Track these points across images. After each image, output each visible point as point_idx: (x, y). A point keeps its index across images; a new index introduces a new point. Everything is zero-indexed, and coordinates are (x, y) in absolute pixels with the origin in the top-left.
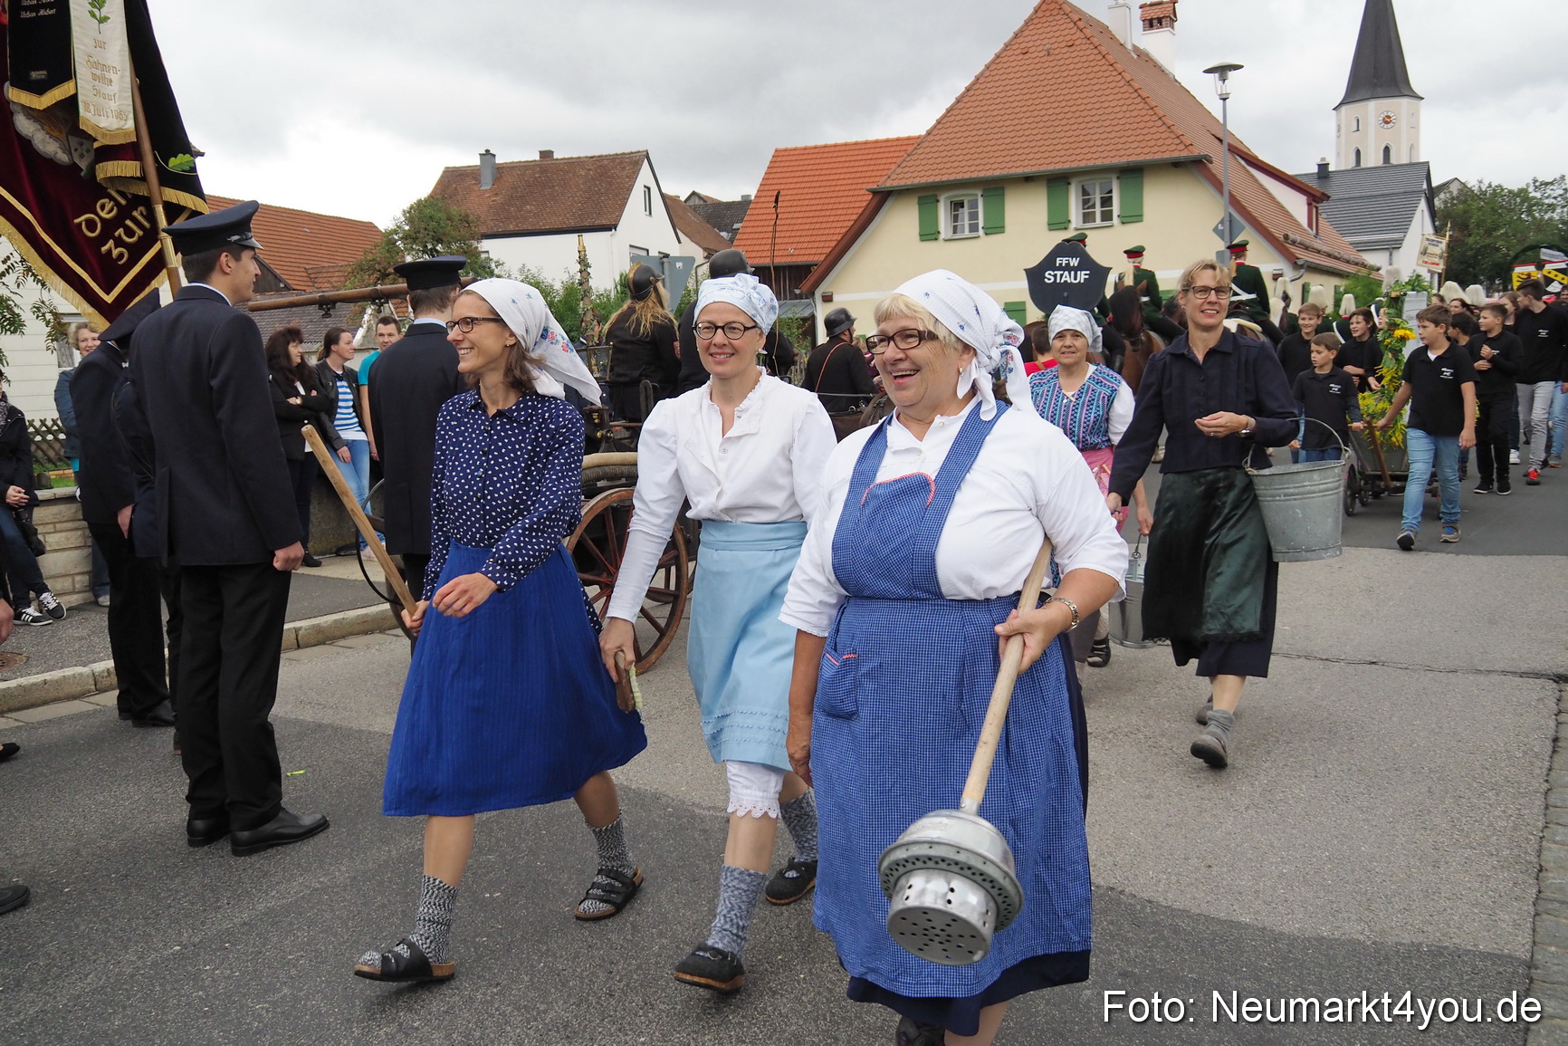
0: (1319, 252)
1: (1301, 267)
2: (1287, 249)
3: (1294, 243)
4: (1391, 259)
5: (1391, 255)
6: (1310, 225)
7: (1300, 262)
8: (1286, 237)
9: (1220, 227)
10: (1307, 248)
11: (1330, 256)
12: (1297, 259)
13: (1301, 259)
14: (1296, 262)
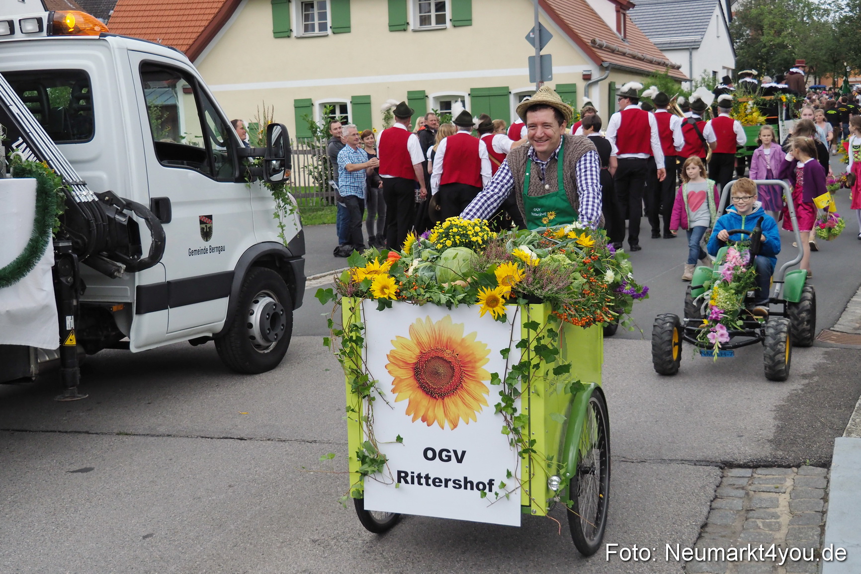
0: (624, 54)
1: (606, 68)
2: (595, 53)
3: (602, 47)
4: (691, 58)
5: (691, 54)
6: (618, 30)
7: (605, 65)
8: (595, 42)
9: (531, 35)
10: (613, 51)
11: (634, 57)
12: (603, 61)
13: (606, 61)
14: (601, 65)
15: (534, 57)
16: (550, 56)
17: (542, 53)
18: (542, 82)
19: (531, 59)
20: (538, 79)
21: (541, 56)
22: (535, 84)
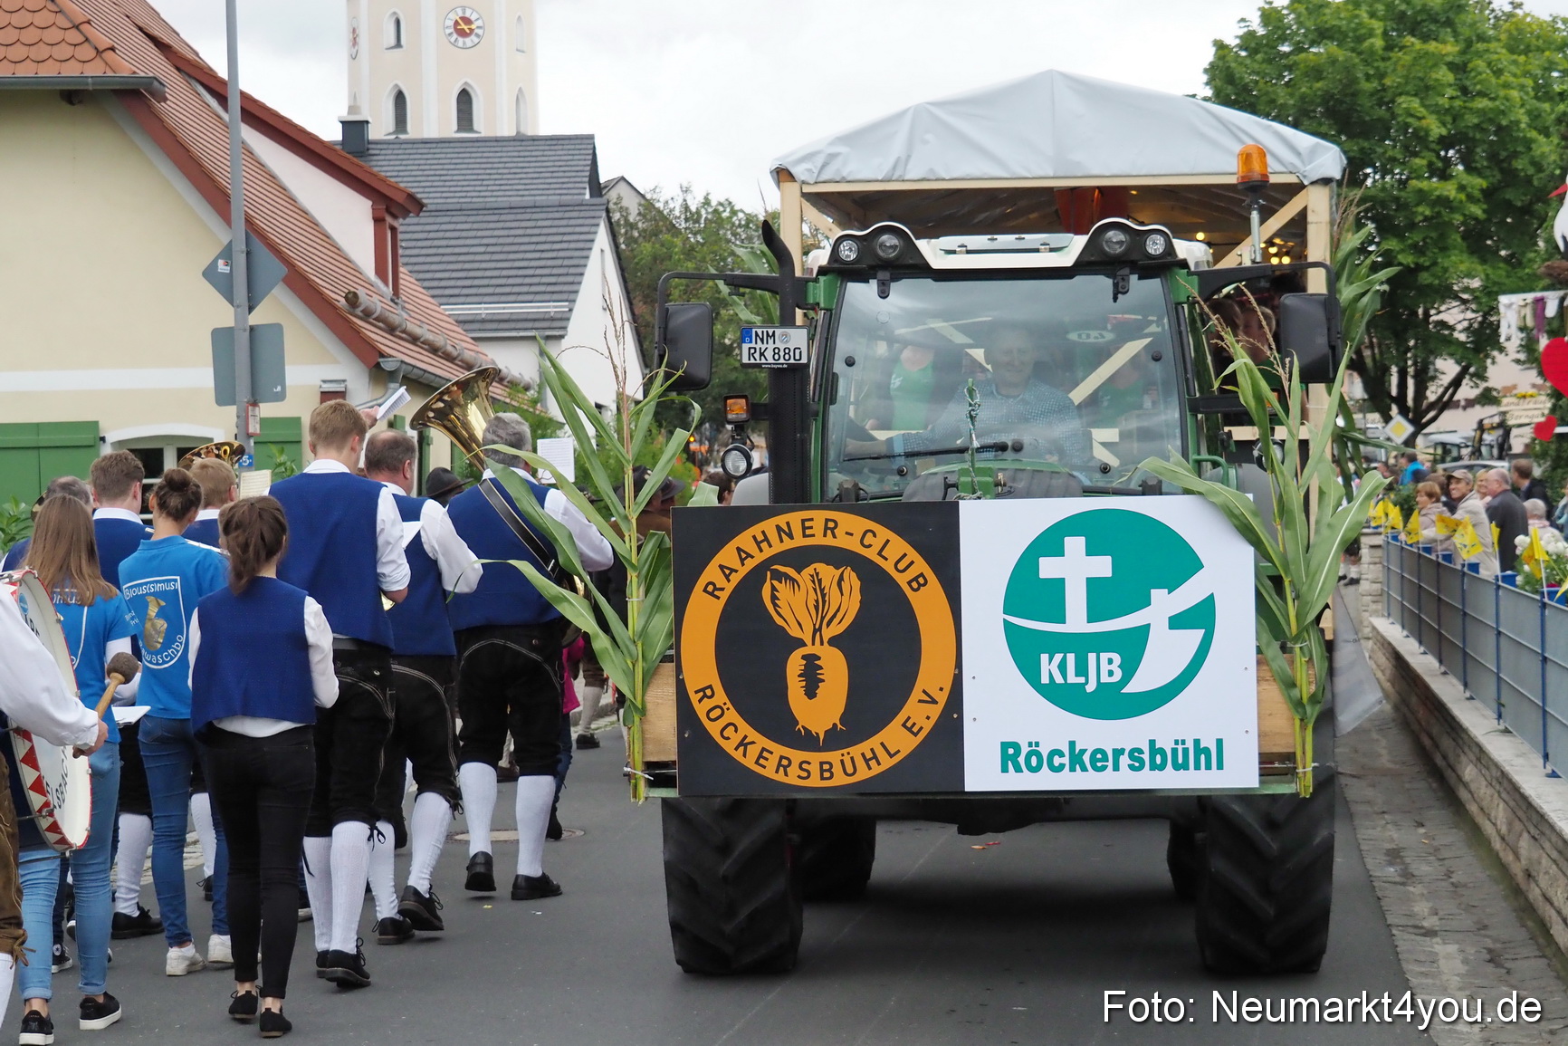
0: (414, 339)
1: (391, 376)
2: (357, 332)
3: (367, 315)
6: (380, 271)
7: (388, 365)
8: (352, 299)
9: (222, 267)
10: (391, 329)
11: (434, 350)
12: (382, 355)
13: (391, 356)
14: (378, 365)
15: (230, 329)
16: (277, 329)
17: (255, 319)
18: (255, 404)
19: (222, 338)
20: (243, 394)
21: (252, 329)
22: (234, 408)
